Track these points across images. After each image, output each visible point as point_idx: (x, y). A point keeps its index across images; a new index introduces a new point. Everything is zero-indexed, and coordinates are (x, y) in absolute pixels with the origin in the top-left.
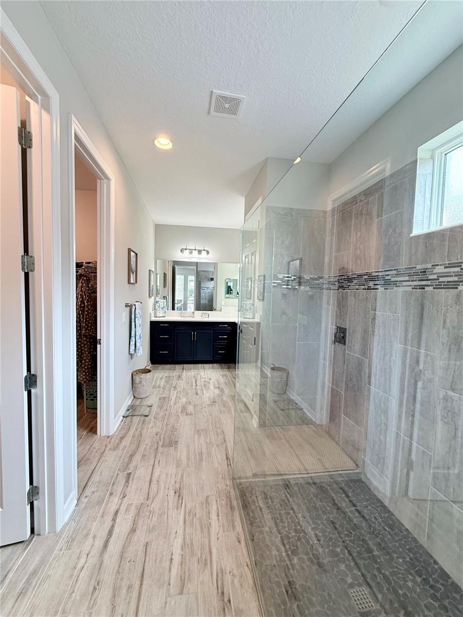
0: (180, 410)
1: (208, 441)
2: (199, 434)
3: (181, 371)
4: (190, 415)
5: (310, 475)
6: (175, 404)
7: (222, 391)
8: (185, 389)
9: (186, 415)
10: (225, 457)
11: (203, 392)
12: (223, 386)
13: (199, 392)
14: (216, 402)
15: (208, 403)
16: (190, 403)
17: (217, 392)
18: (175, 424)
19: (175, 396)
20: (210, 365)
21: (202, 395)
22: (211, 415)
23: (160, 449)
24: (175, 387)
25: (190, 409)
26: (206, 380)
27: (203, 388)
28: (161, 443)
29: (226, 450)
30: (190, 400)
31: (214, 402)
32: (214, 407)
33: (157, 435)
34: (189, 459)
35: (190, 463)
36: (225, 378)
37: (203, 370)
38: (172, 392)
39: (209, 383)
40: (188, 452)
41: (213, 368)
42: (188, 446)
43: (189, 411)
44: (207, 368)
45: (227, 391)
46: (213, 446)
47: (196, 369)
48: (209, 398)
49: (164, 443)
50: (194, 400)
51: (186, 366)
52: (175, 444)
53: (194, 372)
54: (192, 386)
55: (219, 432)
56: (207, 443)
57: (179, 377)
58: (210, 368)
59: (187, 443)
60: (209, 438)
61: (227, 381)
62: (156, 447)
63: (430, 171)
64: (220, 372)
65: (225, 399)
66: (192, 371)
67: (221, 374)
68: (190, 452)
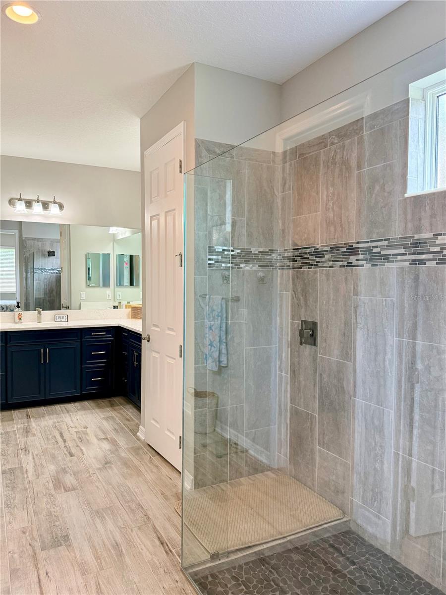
0: (51, 485)
1: (121, 524)
2: (102, 518)
3: (25, 420)
4: (74, 489)
5: (289, 538)
6: (38, 477)
7: (113, 442)
8: (46, 449)
9: (66, 491)
10: (158, 543)
11: (81, 450)
12: (112, 435)
13: (73, 451)
14: (110, 463)
15: (98, 466)
16: (64, 471)
17: (106, 446)
18: (52, 510)
19: (31, 464)
20: (77, 404)
21: (81, 456)
22: (110, 484)
23: (42, 555)
24: (25, 449)
25: (69, 480)
26: (80, 430)
27: (79, 444)
28: (37, 545)
29: (155, 530)
30: (63, 467)
31: (106, 463)
32: (110, 471)
33: (24, 533)
34: (100, 559)
35: (104, 563)
36: (111, 422)
37: (67, 415)
38: (23, 457)
39: (86, 434)
40: (93, 547)
41: (84, 409)
42: (90, 539)
43: (69, 484)
44: (72, 410)
45: (122, 442)
46: (132, 531)
47: (53, 414)
48: (95, 458)
49: (43, 542)
50: (70, 465)
51: (31, 411)
52: (65, 541)
53: (50, 419)
54: (57, 443)
55: (134, 506)
56: (120, 528)
57: (27, 432)
58: (79, 410)
59: (86, 534)
60: (120, 519)
61: (116, 427)
62: (31, 553)
63: (422, 116)
64: (100, 414)
65: (123, 455)
66: (47, 418)
67: (103, 416)
68: (97, 547)
